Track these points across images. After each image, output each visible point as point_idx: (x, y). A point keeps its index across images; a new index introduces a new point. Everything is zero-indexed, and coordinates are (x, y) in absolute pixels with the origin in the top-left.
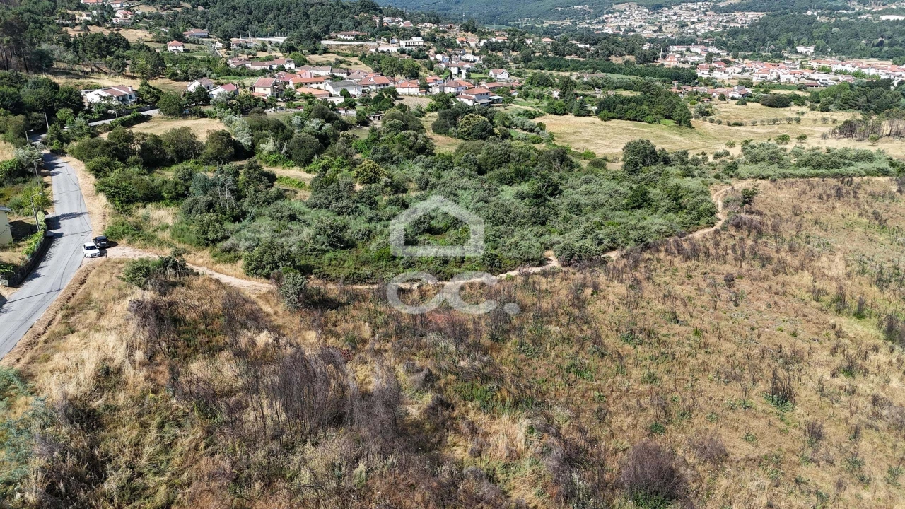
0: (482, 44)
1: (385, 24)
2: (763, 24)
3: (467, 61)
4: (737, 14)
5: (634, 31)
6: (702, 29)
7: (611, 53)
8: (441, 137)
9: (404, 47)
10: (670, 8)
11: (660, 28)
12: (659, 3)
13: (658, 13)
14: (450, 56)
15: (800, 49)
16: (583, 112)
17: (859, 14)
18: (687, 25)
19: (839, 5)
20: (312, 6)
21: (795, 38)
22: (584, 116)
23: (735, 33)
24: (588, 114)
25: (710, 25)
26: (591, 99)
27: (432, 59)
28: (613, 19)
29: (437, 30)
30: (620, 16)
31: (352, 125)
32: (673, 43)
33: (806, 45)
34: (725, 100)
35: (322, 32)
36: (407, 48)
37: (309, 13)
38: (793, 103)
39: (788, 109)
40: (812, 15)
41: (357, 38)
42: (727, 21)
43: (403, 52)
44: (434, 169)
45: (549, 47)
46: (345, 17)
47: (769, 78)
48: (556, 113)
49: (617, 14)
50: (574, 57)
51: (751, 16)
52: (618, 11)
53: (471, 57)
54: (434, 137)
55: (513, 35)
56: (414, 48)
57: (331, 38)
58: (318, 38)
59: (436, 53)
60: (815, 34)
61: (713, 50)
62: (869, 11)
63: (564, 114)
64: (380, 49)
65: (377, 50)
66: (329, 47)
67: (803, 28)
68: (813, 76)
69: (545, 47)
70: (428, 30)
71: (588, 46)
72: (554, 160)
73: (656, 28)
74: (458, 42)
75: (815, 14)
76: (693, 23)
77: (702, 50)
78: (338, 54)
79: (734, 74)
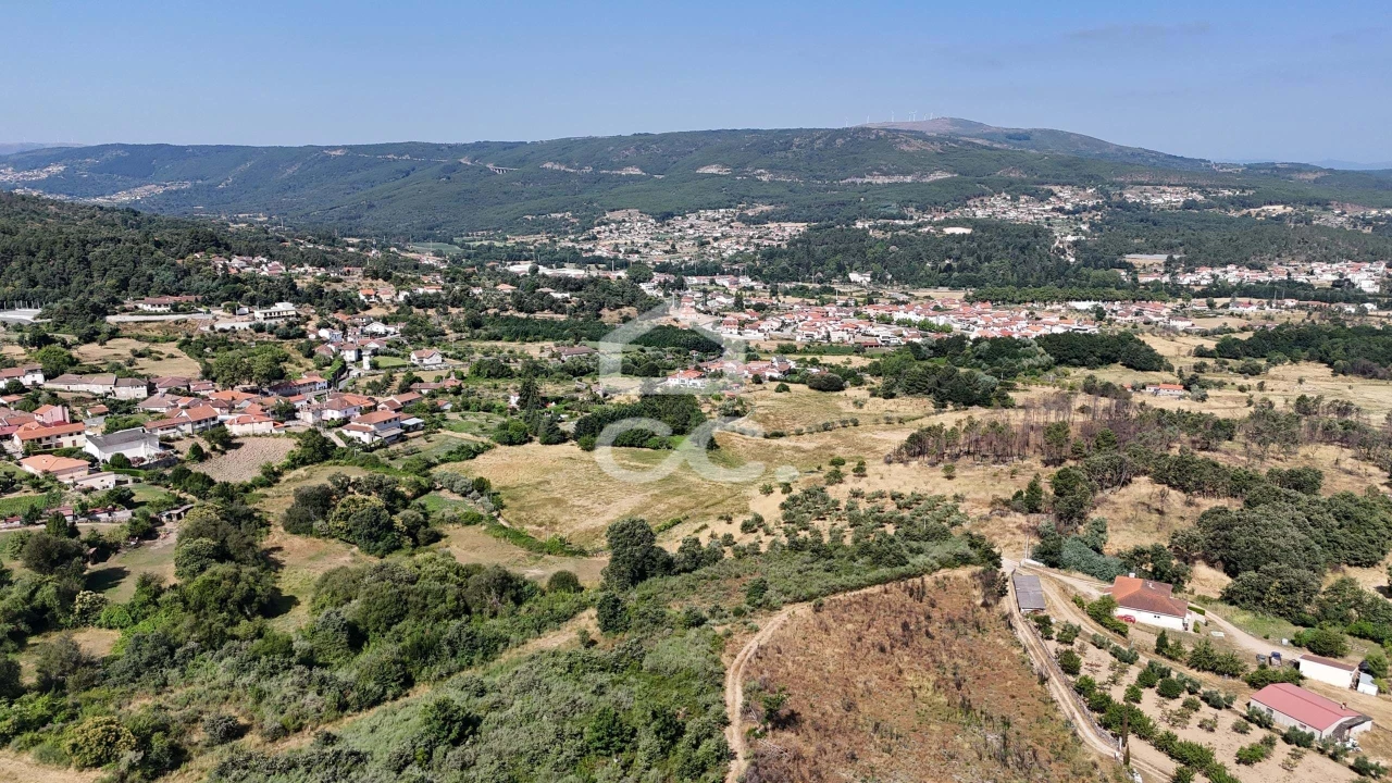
0: (401, 298)
1: (233, 271)
2: (805, 240)
3: (374, 335)
4: (772, 225)
5: (637, 252)
6: (729, 248)
7: (602, 306)
8: (298, 541)
9: (261, 320)
10: (684, 217)
11: (673, 246)
12: (669, 210)
13: (668, 225)
14: (344, 329)
15: (854, 276)
16: (555, 437)
17: (919, 226)
18: (708, 243)
19: (895, 212)
20: (96, 244)
21: (846, 263)
22: (557, 443)
23: (771, 254)
24: (563, 438)
25: (738, 243)
26: (569, 404)
27: (312, 337)
28: (607, 234)
29: (325, 278)
30: (617, 229)
31: (118, 543)
32: (691, 271)
33: (862, 270)
34: (760, 382)
35: (108, 301)
36: (267, 322)
37: (90, 257)
38: (848, 382)
39: (842, 393)
40: (864, 228)
41: (175, 309)
42: (759, 238)
43: (260, 329)
44: (253, 674)
45: (509, 299)
46: (158, 263)
47: (816, 337)
48: (511, 443)
49: (613, 226)
50: (547, 314)
51: (792, 229)
52: (614, 221)
53: (379, 328)
54: (285, 545)
55: (453, 280)
56: (279, 321)
57: (125, 311)
58: (100, 312)
59: (319, 327)
60: (869, 256)
61: (745, 281)
62: (930, 223)
63: (525, 442)
64: (218, 326)
65: (212, 328)
66: (121, 327)
67: (854, 246)
68: (872, 331)
69: (502, 300)
70: (310, 279)
71: (567, 295)
72: (489, 592)
73: (668, 248)
74: (362, 297)
75: (867, 226)
76: (716, 239)
77: (731, 283)
78: (139, 338)
79: (771, 332)
